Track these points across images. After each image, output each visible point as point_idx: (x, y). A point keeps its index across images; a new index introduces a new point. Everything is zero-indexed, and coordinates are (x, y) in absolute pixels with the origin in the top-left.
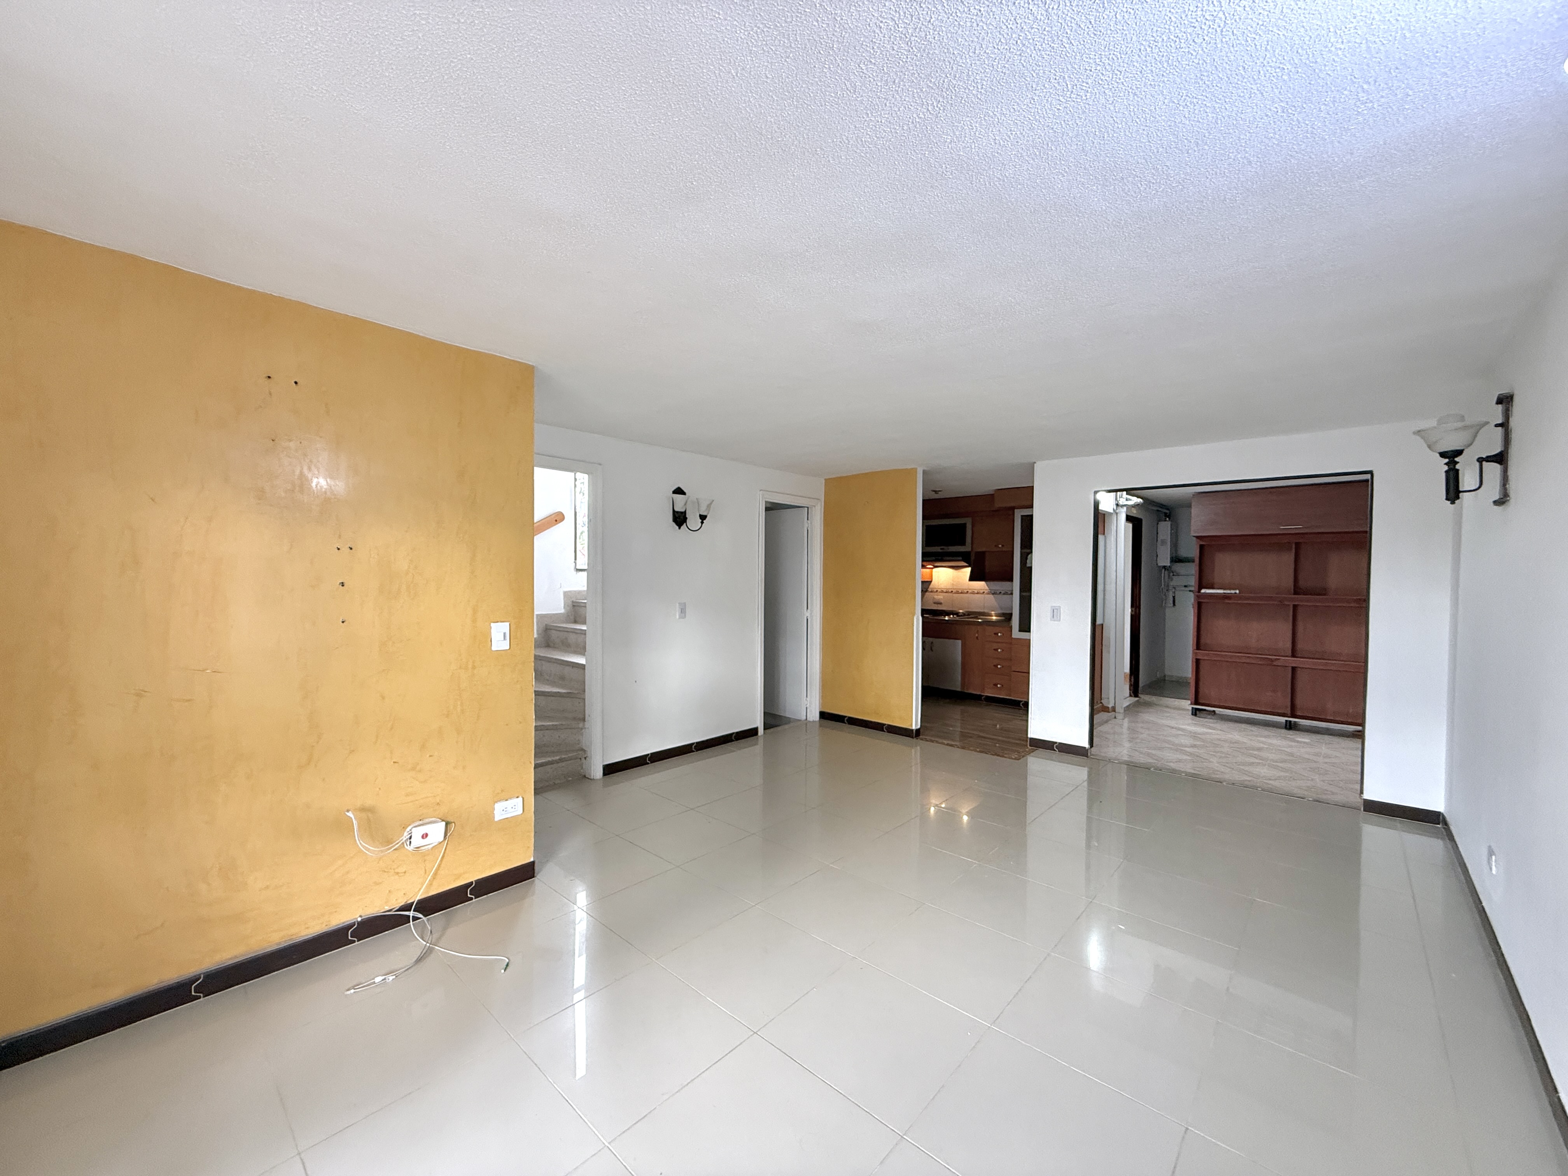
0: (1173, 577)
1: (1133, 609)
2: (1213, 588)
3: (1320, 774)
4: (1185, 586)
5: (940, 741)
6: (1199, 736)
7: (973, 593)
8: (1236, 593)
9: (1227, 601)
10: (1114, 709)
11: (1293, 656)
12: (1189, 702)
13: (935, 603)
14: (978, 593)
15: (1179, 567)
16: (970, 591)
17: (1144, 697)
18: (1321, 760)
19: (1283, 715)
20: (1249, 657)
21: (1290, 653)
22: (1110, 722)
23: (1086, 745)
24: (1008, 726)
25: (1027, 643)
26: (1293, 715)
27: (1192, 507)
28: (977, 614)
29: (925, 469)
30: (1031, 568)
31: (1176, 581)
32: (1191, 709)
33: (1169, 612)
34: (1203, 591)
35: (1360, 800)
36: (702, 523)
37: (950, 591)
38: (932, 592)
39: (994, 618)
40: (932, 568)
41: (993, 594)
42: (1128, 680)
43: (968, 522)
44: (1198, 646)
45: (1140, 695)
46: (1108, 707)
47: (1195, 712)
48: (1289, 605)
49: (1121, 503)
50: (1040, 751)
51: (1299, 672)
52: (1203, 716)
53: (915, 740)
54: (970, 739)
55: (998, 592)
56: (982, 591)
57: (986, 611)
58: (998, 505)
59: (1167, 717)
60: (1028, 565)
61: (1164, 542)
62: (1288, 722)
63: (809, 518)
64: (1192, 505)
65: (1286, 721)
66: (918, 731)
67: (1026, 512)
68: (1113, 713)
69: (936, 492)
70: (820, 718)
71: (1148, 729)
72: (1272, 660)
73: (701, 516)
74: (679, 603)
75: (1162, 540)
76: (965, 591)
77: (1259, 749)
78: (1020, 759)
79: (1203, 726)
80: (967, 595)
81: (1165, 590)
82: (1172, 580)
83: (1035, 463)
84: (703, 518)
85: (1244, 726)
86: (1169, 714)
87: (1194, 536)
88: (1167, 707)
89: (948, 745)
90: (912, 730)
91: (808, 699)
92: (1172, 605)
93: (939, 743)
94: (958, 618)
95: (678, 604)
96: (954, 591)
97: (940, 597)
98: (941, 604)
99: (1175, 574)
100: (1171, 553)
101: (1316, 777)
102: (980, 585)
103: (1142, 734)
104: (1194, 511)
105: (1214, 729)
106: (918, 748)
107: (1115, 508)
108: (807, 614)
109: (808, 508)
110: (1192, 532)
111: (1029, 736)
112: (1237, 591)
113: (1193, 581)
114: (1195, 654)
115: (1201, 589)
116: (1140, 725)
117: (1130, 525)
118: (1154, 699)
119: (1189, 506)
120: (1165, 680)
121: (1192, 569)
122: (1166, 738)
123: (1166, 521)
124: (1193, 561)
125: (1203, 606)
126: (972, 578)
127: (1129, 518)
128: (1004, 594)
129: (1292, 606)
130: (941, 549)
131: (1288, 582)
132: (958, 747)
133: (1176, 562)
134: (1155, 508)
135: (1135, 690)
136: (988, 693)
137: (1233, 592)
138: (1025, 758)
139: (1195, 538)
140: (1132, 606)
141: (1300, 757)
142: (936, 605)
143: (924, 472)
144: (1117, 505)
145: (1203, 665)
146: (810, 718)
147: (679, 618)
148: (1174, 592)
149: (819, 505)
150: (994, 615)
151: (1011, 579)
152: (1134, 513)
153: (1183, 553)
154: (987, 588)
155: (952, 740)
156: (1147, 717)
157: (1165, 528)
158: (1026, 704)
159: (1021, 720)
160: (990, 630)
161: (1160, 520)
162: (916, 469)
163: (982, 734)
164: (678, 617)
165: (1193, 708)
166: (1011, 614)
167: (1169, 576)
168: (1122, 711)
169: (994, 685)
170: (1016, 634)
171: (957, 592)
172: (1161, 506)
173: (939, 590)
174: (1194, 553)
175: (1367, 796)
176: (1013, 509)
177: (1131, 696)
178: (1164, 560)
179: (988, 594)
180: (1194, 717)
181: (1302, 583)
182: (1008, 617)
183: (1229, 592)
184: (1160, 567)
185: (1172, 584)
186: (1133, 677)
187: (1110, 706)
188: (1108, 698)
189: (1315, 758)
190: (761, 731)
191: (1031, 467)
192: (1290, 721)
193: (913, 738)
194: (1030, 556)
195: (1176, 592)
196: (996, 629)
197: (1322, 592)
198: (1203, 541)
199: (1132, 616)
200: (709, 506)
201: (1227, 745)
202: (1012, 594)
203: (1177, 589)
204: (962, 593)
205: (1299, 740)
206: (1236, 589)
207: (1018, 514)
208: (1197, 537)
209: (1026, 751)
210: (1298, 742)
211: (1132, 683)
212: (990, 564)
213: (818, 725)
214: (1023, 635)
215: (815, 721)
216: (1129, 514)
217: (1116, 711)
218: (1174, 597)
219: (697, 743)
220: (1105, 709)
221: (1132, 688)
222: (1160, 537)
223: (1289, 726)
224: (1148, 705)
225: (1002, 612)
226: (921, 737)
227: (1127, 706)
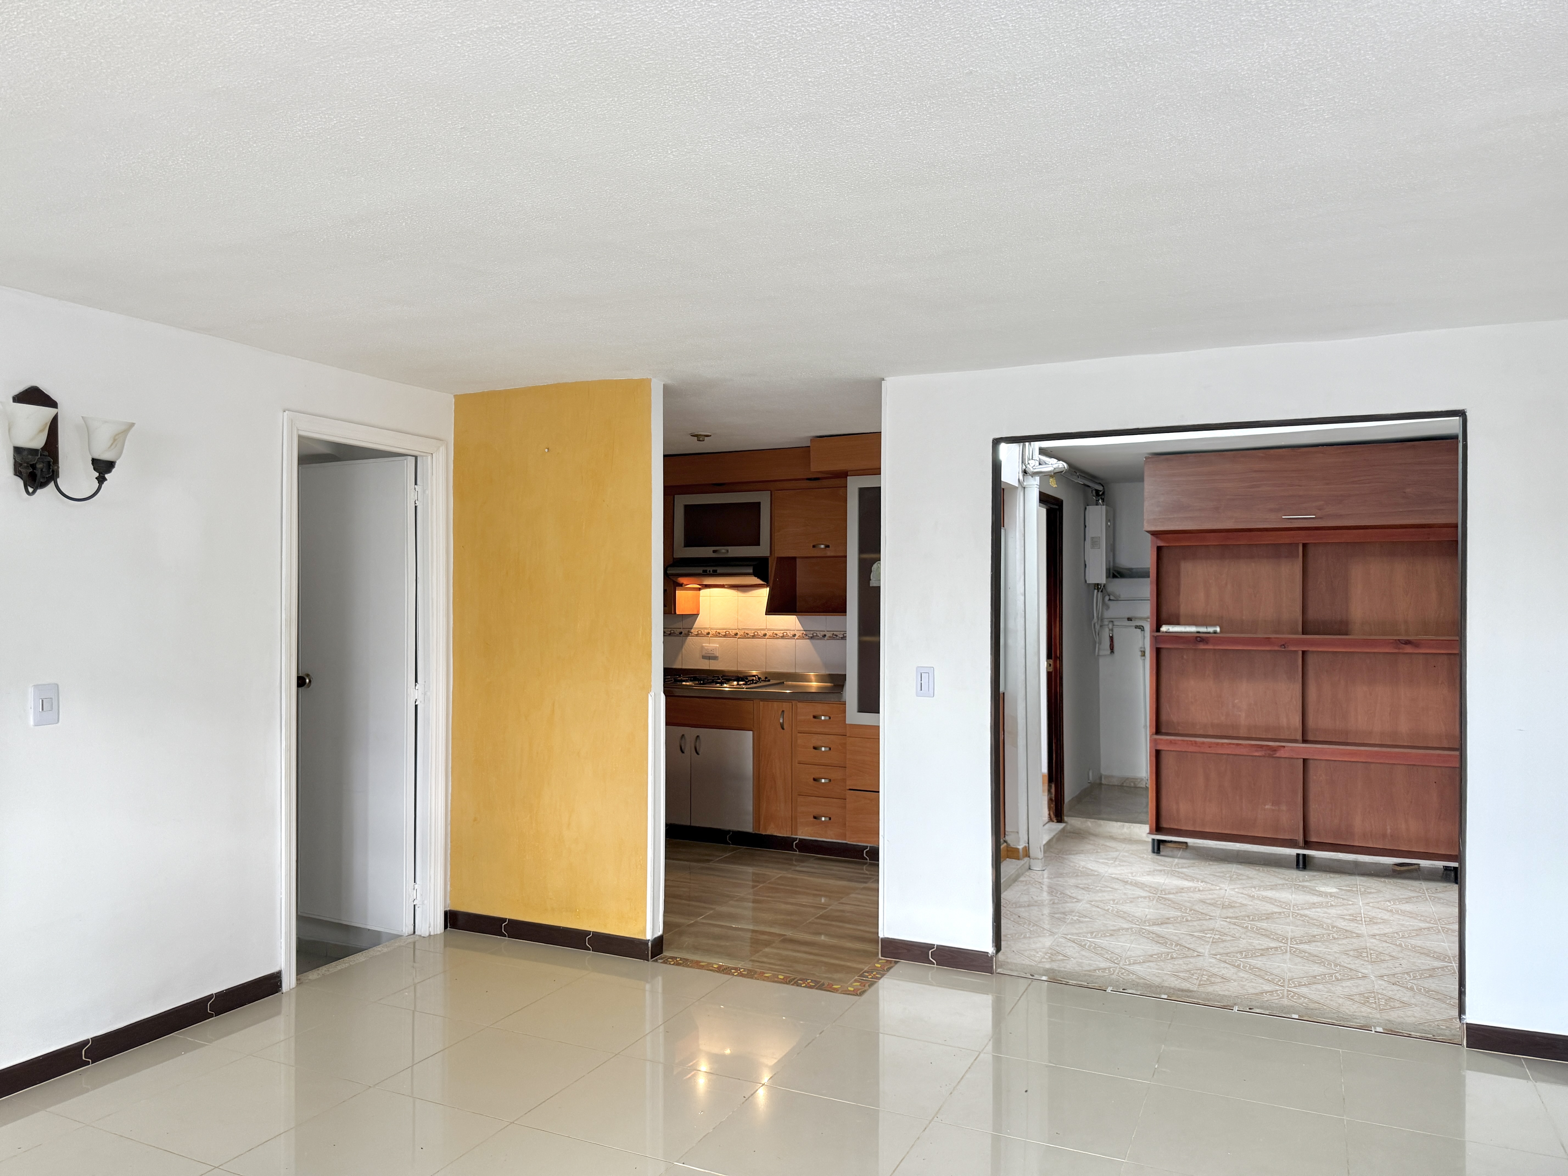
0: (1110, 603)
1: (1051, 662)
2: (1178, 623)
3: (1372, 962)
4: (1129, 619)
5: (705, 959)
6: (1171, 896)
7: (775, 636)
8: (1215, 632)
9: (1202, 646)
10: (1027, 853)
11: (1305, 741)
12: (1146, 828)
13: (704, 657)
14: (783, 637)
15: (1120, 587)
16: (769, 633)
17: (1074, 822)
18: (1363, 929)
19: (1292, 844)
20: (1238, 745)
21: (1299, 737)
22: (1022, 879)
23: (990, 949)
24: (841, 907)
25: (872, 735)
26: (1307, 845)
27: (1146, 479)
28: (781, 678)
29: (669, 382)
30: (878, 589)
31: (1116, 610)
32: (1150, 840)
33: (1105, 665)
34: (1164, 628)
35: (1458, 1025)
36: (101, 480)
37: (733, 633)
38: (697, 635)
39: (814, 684)
40: (700, 589)
41: (812, 638)
42: (1046, 794)
43: (763, 498)
44: (1158, 729)
45: (1066, 819)
46: (1018, 849)
47: (1158, 847)
48: (1296, 652)
49: (1030, 469)
50: (903, 967)
51: (1312, 765)
52: (1170, 853)
53: (650, 965)
54: (767, 950)
55: (820, 634)
56: (790, 634)
57: (799, 671)
58: (817, 466)
59: (1115, 859)
60: (873, 583)
61: (1095, 543)
62: (1301, 858)
63: (418, 482)
64: (1146, 474)
65: (1298, 855)
66: (659, 945)
67: (867, 482)
68: (1026, 859)
69: (699, 437)
70: (446, 927)
71: (1086, 889)
72: (1275, 749)
73: (96, 463)
74: (36, 686)
75: (1092, 538)
76: (761, 633)
77: (1269, 917)
78: (864, 992)
79: (1172, 873)
80: (763, 641)
81: (1097, 627)
82: (1108, 607)
83: (883, 379)
84: (103, 468)
85: (1235, 868)
86: (1115, 854)
87: (1148, 532)
88: (1112, 838)
89: (722, 970)
90: (646, 943)
91: (416, 886)
92: (1109, 651)
93: (702, 967)
94: (745, 688)
95: (31, 691)
96: (740, 633)
97: (713, 645)
98: (715, 658)
99: (1112, 598)
100: (1108, 561)
101: (1368, 969)
102: (789, 622)
103: (1078, 901)
104: (1149, 486)
105: (1192, 879)
106: (660, 978)
107: (1021, 478)
108: (415, 694)
109: (416, 458)
110: (1145, 524)
111: (881, 935)
112: (1218, 629)
113: (1146, 610)
114: (1154, 742)
115: (1161, 626)
116: (1072, 881)
117: (1044, 511)
118: (1090, 824)
119: (1138, 478)
120: (1101, 784)
121: (1146, 589)
122: (1121, 907)
123: (1097, 504)
124: (1144, 574)
125: (1164, 654)
126: (773, 608)
127: (1044, 498)
128: (831, 638)
129: (1300, 653)
130: (714, 551)
131: (1292, 611)
132: (741, 975)
133: (1114, 576)
134: (1081, 481)
135: (1057, 812)
136: (805, 833)
137: (1211, 630)
138: (873, 988)
139: (1149, 535)
140: (1049, 656)
141: (1333, 927)
142: (707, 661)
143: (668, 392)
144: (1025, 472)
145: (1167, 760)
146: (423, 929)
147: (37, 724)
148: (1112, 630)
149: (442, 449)
150: (813, 678)
151: (841, 609)
152: (1054, 488)
153: (1125, 561)
154: (799, 626)
155: (730, 955)
156: (1083, 864)
157: (1097, 514)
158: (874, 854)
159: (864, 888)
160: (805, 710)
161: (1087, 504)
162: (651, 380)
163: (789, 933)
164: (32, 722)
165: (1153, 840)
166: (844, 677)
167: (1103, 600)
168: (1041, 855)
169: (815, 818)
170: (854, 716)
171: (746, 636)
172: (1093, 478)
173: (713, 632)
174: (1147, 560)
175: (1473, 1017)
176: (843, 475)
177: (1051, 820)
178: (1097, 574)
179: (801, 638)
180: (1155, 856)
181: (1312, 614)
182: (837, 682)
183: (1203, 629)
184: (1089, 584)
185: (1108, 614)
186: (1053, 786)
187: (1020, 847)
188: (1018, 832)
189: (1351, 926)
190: (289, 981)
191: (876, 385)
192: (1304, 855)
193: (648, 960)
194: (875, 566)
195: (1115, 630)
196: (818, 708)
197: (1341, 628)
198: (1162, 540)
199: (1049, 674)
200: (119, 438)
201: (1217, 912)
202: (844, 638)
203: (1116, 623)
204: (754, 637)
205: (1322, 889)
206: (1214, 625)
207: (854, 485)
208: (1154, 534)
209: (876, 969)
210: (1321, 894)
211: (1053, 795)
212: (805, 582)
213: (440, 944)
214: (866, 719)
215: (435, 936)
216: (1042, 491)
217: (1031, 855)
218: (1112, 638)
219: (95, 1039)
220: (1013, 854)
221: (1053, 805)
222: (1091, 532)
223: (1303, 863)
224: (1080, 835)
225: (828, 673)
226: (666, 954)
227: (1049, 843)
